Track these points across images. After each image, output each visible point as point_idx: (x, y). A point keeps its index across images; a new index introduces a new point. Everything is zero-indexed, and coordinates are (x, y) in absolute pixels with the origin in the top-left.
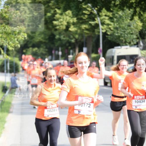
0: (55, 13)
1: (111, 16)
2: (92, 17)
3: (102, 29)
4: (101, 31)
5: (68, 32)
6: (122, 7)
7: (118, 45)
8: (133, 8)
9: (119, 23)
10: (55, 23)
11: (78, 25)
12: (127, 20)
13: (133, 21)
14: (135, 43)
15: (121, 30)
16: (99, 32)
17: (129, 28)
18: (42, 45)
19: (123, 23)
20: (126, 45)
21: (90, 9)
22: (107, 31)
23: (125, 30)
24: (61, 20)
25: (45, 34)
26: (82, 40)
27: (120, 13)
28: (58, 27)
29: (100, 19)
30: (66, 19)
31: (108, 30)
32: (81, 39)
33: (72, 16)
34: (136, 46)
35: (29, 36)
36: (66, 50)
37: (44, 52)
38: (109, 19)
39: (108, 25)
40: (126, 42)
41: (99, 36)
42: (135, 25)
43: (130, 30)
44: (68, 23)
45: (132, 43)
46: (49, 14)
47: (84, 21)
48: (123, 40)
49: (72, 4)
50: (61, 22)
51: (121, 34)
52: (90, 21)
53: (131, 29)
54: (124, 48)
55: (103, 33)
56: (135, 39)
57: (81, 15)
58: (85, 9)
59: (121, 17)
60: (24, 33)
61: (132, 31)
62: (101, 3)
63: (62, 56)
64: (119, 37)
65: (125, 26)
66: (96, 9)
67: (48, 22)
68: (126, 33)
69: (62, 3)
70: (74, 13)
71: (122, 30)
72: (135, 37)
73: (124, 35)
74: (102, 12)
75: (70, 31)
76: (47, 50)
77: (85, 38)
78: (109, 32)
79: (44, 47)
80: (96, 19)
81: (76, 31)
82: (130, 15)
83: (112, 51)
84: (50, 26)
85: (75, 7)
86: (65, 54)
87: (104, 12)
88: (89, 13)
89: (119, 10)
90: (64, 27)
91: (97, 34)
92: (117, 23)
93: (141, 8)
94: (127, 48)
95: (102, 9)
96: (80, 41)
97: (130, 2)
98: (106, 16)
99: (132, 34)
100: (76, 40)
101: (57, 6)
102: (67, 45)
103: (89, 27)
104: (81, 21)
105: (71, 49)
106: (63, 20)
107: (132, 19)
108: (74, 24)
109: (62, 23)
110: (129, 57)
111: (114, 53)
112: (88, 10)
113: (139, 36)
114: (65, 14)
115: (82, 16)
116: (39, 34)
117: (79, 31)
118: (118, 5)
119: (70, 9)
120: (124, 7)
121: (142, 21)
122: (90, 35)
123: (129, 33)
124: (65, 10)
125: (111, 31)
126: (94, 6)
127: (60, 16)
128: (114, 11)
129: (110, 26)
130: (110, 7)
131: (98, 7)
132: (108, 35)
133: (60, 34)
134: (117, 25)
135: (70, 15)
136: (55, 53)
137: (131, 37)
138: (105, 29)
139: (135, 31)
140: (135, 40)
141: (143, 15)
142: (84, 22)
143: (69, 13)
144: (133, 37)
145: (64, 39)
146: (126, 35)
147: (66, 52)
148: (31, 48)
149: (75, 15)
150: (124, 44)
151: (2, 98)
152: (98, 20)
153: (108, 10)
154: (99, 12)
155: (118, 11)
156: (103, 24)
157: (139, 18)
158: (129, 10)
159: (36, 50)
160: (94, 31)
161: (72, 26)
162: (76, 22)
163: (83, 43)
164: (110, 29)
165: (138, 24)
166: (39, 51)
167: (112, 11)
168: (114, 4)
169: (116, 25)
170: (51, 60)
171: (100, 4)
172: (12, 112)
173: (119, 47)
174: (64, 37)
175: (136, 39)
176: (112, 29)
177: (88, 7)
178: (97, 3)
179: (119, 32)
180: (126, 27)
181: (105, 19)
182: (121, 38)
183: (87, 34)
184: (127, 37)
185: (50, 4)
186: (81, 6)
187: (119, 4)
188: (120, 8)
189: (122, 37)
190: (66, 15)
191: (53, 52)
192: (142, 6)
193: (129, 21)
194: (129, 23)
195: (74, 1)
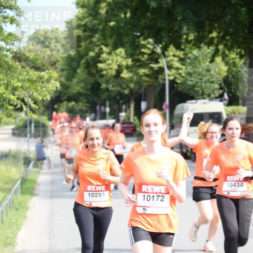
0: (101, 52)
1: (182, 56)
2: (154, 57)
3: (169, 75)
4: (167, 78)
5: (119, 80)
6: (198, 44)
7: (192, 98)
8: (214, 45)
9: (194, 67)
10: (100, 65)
11: (134, 70)
12: (205, 63)
13: (214, 64)
14: (217, 95)
15: (196, 76)
16: (164, 79)
17: (208, 73)
18: (82, 98)
19: (199, 66)
20: (204, 98)
21: (151, 47)
22: (175, 78)
23: (202, 77)
24: (110, 62)
25: (86, 82)
26: (140, 91)
27: (195, 52)
28: (104, 72)
29: (166, 61)
30: (117, 60)
31: (178, 76)
32: (139, 89)
33: (125, 57)
34: (219, 100)
35: (62, 84)
36: (117, 105)
37: (84, 109)
38: (179, 60)
39: (178, 69)
40: (203, 94)
41: (164, 85)
42: (217, 69)
43: (209, 77)
44: (119, 66)
45: (212, 96)
46: (92, 54)
47: (143, 63)
48: (198, 91)
49: (125, 39)
50: (109, 65)
51: (197, 82)
52: (151, 63)
53: (211, 75)
54: (201, 103)
55: (169, 80)
56: (216, 89)
57: (138, 55)
58: (144, 46)
59: (196, 58)
60: (56, 80)
61: (212, 78)
62: (168, 38)
63: (111, 114)
64: (194, 86)
65: (203, 71)
66: (160, 46)
67: (91, 64)
68: (204, 80)
69: (111, 37)
70: (129, 52)
71: (198, 77)
72: (217, 86)
73: (201, 83)
74: (170, 51)
75: (122, 78)
76: (88, 105)
77: (143, 88)
78: (179, 80)
79: (85, 101)
80: (160, 60)
81: (131, 78)
82: (210, 55)
83: (183, 107)
84: (94, 71)
85: (129, 44)
86: (115, 111)
87: (172, 50)
88: (149, 52)
89: (194, 47)
90: (114, 73)
91: (161, 81)
92: (191, 67)
93: (226, 45)
94: (205, 103)
95: (169, 47)
96: (137, 93)
97: (209, 36)
98: (174, 56)
99: (212, 82)
100: (131, 91)
101: (103, 42)
102: (118, 98)
103: (149, 71)
104: (138, 64)
105: (124, 103)
106: (112, 62)
107: (212, 61)
108: (127, 67)
109: (111, 66)
110: (208, 116)
112: (149, 48)
113: (223, 85)
114: (115, 53)
115: (140, 57)
116: (77, 83)
117: (135, 78)
118: (191, 40)
119: (122, 46)
120: (201, 43)
121: (227, 63)
122: (151, 83)
123: (208, 81)
124: (115, 47)
125: (182, 78)
126: (157, 42)
127: (108, 56)
128: (187, 49)
129: (180, 71)
130: (181, 43)
131: (163, 43)
132: (177, 83)
133: (107, 82)
134: (191, 69)
135: (121, 55)
136: (100, 109)
137: (211, 87)
138: (173, 75)
139: (217, 78)
140: (217, 91)
141: (229, 55)
142: (143, 65)
143: (121, 52)
144: (214, 86)
145: (114, 89)
146: (203, 84)
147: (117, 108)
148: (65, 103)
149: (129, 55)
150: (201, 97)
151: (23, 174)
152: (163, 63)
153: (178, 47)
154: (164, 51)
155: (191, 49)
156: (170, 67)
157: (223, 59)
158: (209, 48)
159: (73, 106)
160: (157, 78)
161: (125, 71)
162: (132, 65)
163: (141, 95)
164: (180, 74)
165: (220, 68)
166: (78, 106)
167: (183, 50)
168: (187, 39)
169: (189, 69)
170: (94, 120)
171: (165, 40)
172: (37, 195)
173: (194, 101)
174: (113, 86)
175: (218, 89)
176: (183, 75)
177: (148, 43)
178: (162, 37)
179: (193, 79)
180: (204, 73)
181: (173, 60)
182: (196, 88)
183: (147, 82)
184: (205, 88)
185: (94, 39)
186: (139, 42)
187: (194, 39)
188: (195, 45)
189: (199, 87)
190: (117, 55)
191: (98, 108)
192: (227, 43)
193: (207, 63)
194: (208, 66)
195: (128, 35)
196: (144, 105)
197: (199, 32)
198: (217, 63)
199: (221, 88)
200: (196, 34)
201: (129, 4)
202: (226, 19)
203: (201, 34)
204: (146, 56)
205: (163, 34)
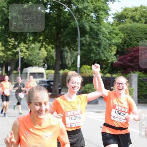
1: (27, 47)
2: (14, 47)
3: (21, 55)
4: (20, 56)
6: (34, 42)
7: (31, 66)
8: (41, 43)
11: (5, 52)
12: (37, 50)
14: (42, 65)
16: (19, 57)
17: (38, 55)
19: (34, 52)
20: (36, 66)
22: (24, 57)
26: (8, 62)
27: (33, 45)
29: (20, 49)
33: (1, 46)
34: (42, 67)
38: (25, 49)
39: (25, 52)
40: (36, 64)
41: (18, 59)
42: (42, 53)
45: (40, 65)
47: (9, 49)
48: (34, 63)
49: (2, 38)
51: (33, 59)
52: (13, 49)
53: (39, 56)
55: (21, 57)
58: (10, 42)
59: (33, 48)
64: (32, 60)
68: (36, 58)
70: (3, 44)
71: (34, 56)
72: (42, 61)
77: (9, 60)
81: (4, 56)
82: (39, 47)
83: (27, 69)
85: (4, 40)
87: (22, 44)
88: (13, 44)
91: (17, 58)
93: (46, 43)
94: (36, 68)
95: (21, 42)
96: (6, 62)
98: (24, 46)
99: (40, 59)
100: (4, 61)
107: (40, 50)
108: (2, 51)
111: (28, 71)
112: (12, 43)
113: (45, 60)
115: (8, 46)
118: (31, 40)
120: (35, 41)
121: (47, 51)
122: (13, 58)
123: (38, 58)
125: (27, 57)
126: (16, 40)
128: (29, 44)
129: (26, 54)
130: (26, 41)
131: (18, 41)
132: (24, 59)
134: (31, 53)
138: (23, 55)
139: (42, 57)
141: (48, 47)
144: (40, 61)
150: (35, 65)
152: (18, 49)
153: (25, 43)
154: (19, 44)
155: (31, 44)
156: (22, 51)
157: (45, 49)
158: (39, 44)
160: (15, 56)
161: (1, 53)
162: (4, 50)
163: (8, 64)
164: (26, 55)
165: (44, 53)
167: (27, 44)
168: (29, 39)
173: (31, 67)
175: (42, 62)
176: (27, 55)
177: (12, 40)
178: (18, 38)
179: (31, 57)
180: (36, 55)
181: (23, 48)
183: (11, 58)
184: (37, 61)
186: (7, 40)
189: (34, 61)
193: (38, 50)
194: (38, 52)
195: (3, 36)
196: (9, 68)
197: (35, 37)
198: (42, 51)
199: (44, 62)
200: (33, 37)
201: (4, 23)
202: (46, 32)
203: (35, 38)
204: (11, 46)
205: (19, 36)
